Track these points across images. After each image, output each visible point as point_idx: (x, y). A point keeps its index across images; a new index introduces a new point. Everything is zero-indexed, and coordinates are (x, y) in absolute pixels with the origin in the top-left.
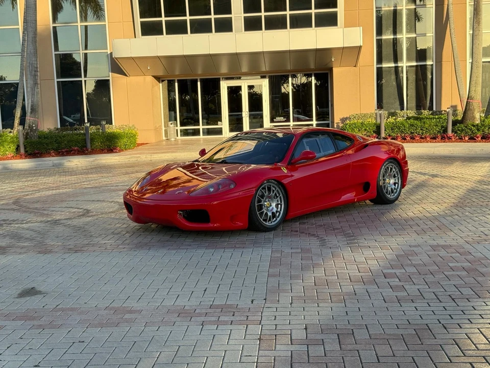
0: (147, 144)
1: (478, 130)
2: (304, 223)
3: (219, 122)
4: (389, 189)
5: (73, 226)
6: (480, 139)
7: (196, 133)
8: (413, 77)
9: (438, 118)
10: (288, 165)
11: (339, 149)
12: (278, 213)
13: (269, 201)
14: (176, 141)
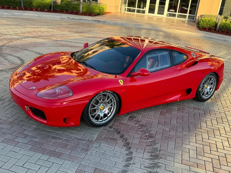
0: (111, 13)
3: (144, 8)
4: (206, 92)
10: (127, 77)
11: (174, 64)
12: (110, 114)
13: (103, 105)
14: (124, 13)
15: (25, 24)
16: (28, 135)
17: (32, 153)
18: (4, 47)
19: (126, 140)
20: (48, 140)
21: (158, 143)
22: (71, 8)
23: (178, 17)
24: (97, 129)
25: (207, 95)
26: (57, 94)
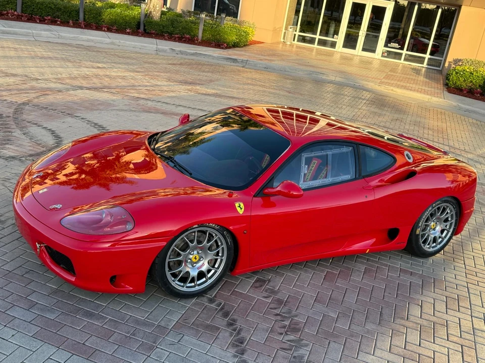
0: (263, 43)
3: (335, 36)
4: (431, 238)
7: (312, 41)
10: (254, 196)
11: (363, 174)
12: (213, 272)
13: (198, 253)
14: (291, 45)
15: (80, 58)
16: (37, 303)
17: (37, 344)
18: (27, 107)
19: (239, 333)
20: (75, 318)
21: (307, 345)
22: (180, 28)
23: (405, 60)
24: (182, 303)
25: (435, 244)
26: (102, 222)
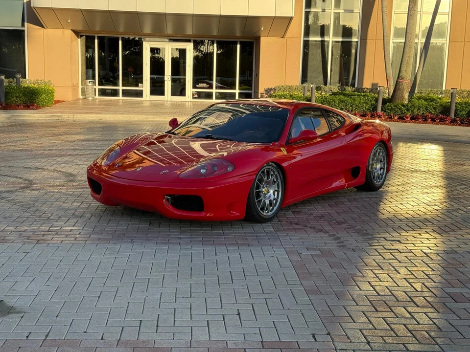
0: (63, 101)
1: (408, 110)
2: (298, 213)
3: (140, 84)
4: (376, 174)
5: (19, 202)
6: (409, 119)
7: (115, 93)
8: (338, 53)
9: (364, 96)
10: (285, 145)
13: (267, 186)
14: (94, 100)
23: (217, 98)
25: (379, 180)
